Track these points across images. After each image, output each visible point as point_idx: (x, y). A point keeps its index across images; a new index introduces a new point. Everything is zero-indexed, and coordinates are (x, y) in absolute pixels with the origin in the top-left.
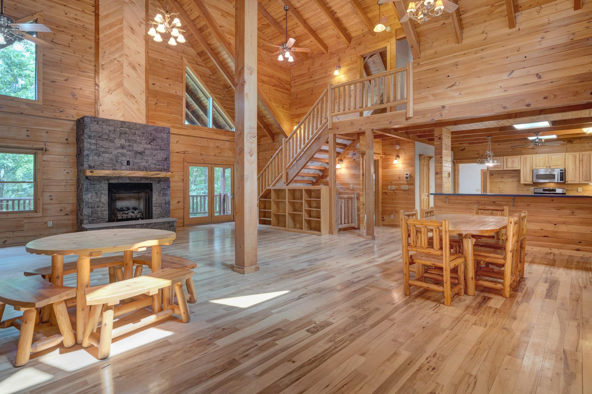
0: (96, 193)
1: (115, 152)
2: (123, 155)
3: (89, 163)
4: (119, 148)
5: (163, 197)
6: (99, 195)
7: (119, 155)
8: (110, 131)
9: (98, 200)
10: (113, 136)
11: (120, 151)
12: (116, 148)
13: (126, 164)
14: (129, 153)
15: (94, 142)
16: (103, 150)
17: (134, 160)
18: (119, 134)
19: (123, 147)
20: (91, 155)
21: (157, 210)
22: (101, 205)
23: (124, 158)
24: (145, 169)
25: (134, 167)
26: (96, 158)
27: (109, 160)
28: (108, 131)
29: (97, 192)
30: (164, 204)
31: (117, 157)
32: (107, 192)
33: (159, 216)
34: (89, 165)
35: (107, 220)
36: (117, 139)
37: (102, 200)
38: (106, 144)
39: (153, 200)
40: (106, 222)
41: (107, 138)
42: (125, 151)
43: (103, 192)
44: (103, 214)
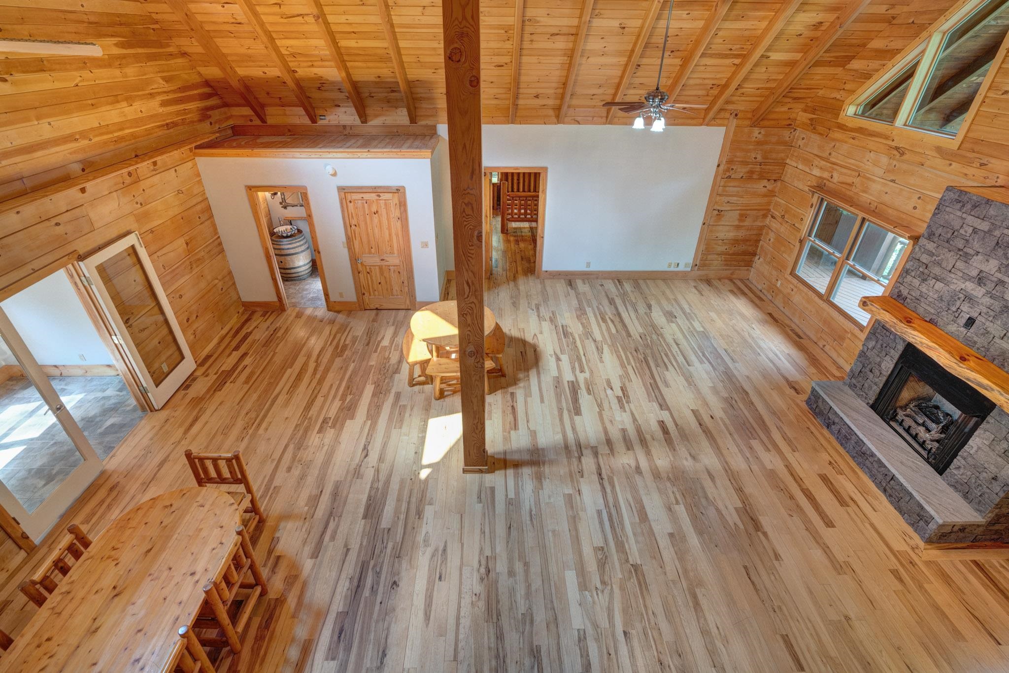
0: (882, 345)
1: (958, 284)
2: (969, 298)
3: (902, 288)
4: (971, 279)
5: (999, 459)
6: (884, 353)
7: (961, 295)
8: (975, 231)
9: (879, 359)
10: (976, 245)
11: (969, 286)
12: (967, 278)
13: (962, 321)
14: (987, 300)
15: (931, 249)
16: (936, 270)
17: (988, 323)
18: (994, 243)
19: (980, 280)
20: (913, 274)
21: (962, 471)
22: (877, 371)
23: (965, 308)
24: (1001, 359)
25: (975, 339)
26: (916, 282)
27: (936, 296)
28: (970, 230)
29: (885, 345)
30: (991, 476)
31: (954, 297)
32: (897, 356)
33: (960, 487)
34: (900, 291)
35: (871, 402)
36: (980, 257)
37: (883, 366)
38: (949, 258)
39: (970, 442)
40: (868, 404)
41: (961, 246)
42: (978, 292)
43: (892, 351)
44: (870, 387)
